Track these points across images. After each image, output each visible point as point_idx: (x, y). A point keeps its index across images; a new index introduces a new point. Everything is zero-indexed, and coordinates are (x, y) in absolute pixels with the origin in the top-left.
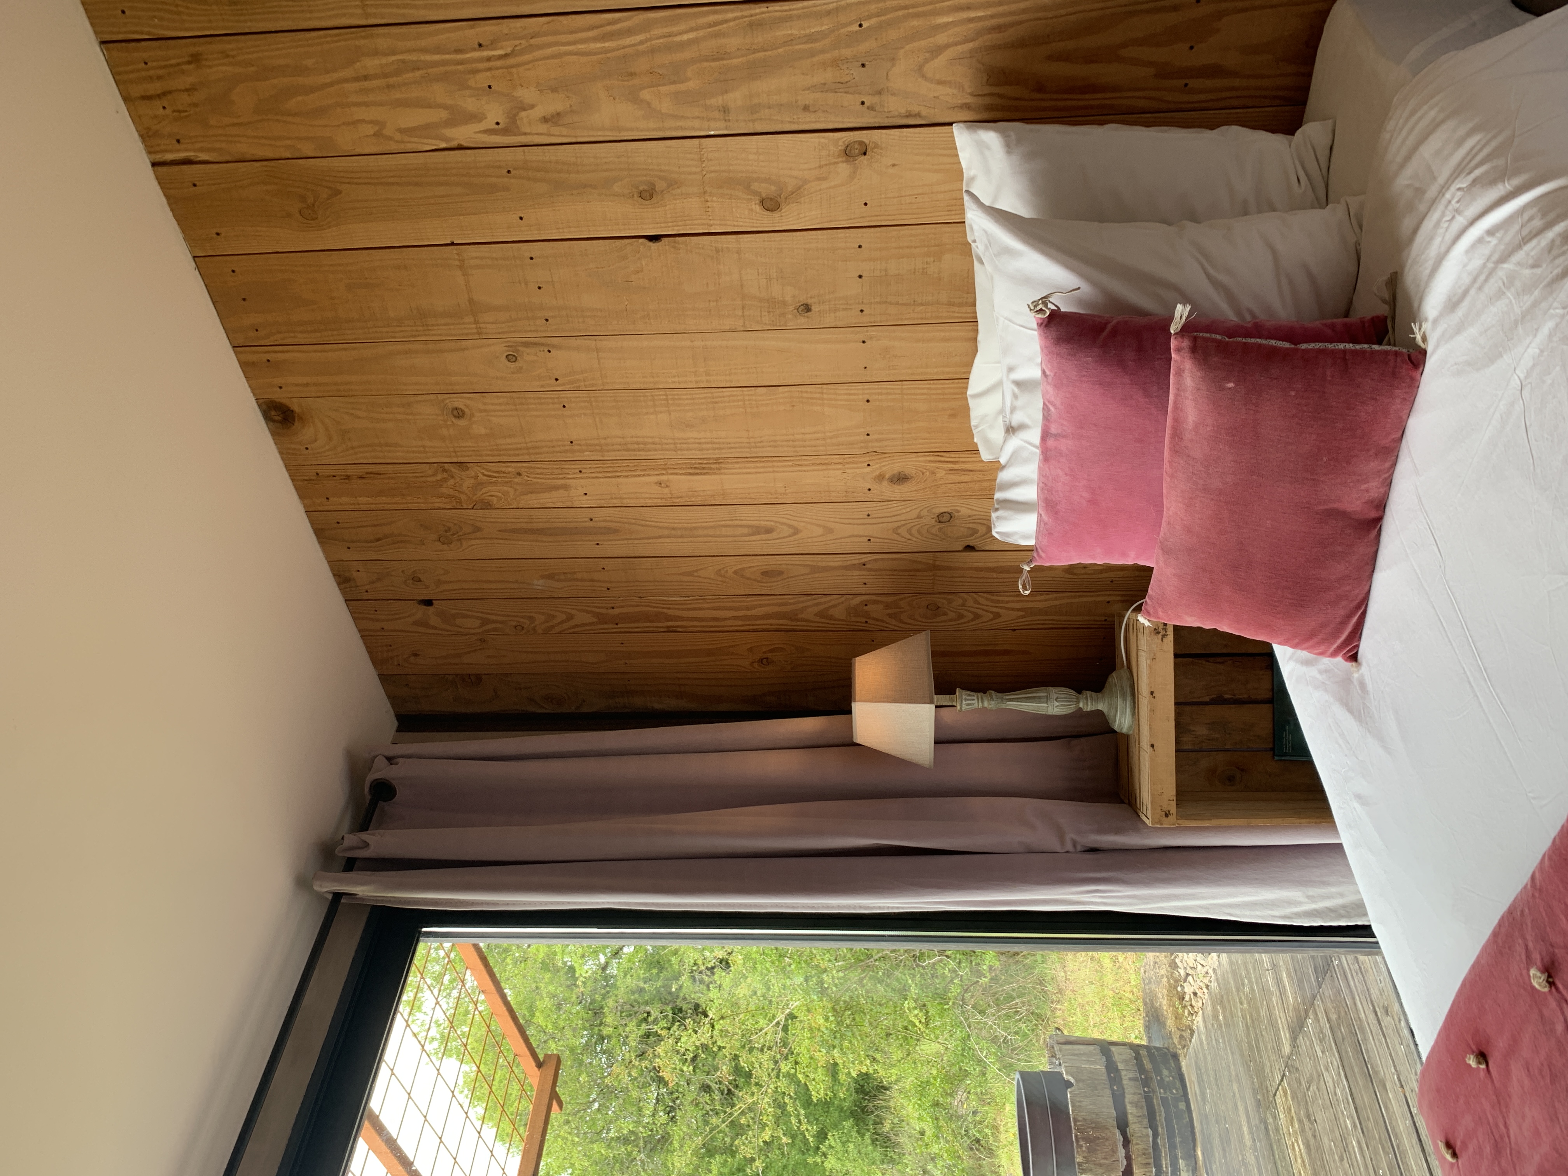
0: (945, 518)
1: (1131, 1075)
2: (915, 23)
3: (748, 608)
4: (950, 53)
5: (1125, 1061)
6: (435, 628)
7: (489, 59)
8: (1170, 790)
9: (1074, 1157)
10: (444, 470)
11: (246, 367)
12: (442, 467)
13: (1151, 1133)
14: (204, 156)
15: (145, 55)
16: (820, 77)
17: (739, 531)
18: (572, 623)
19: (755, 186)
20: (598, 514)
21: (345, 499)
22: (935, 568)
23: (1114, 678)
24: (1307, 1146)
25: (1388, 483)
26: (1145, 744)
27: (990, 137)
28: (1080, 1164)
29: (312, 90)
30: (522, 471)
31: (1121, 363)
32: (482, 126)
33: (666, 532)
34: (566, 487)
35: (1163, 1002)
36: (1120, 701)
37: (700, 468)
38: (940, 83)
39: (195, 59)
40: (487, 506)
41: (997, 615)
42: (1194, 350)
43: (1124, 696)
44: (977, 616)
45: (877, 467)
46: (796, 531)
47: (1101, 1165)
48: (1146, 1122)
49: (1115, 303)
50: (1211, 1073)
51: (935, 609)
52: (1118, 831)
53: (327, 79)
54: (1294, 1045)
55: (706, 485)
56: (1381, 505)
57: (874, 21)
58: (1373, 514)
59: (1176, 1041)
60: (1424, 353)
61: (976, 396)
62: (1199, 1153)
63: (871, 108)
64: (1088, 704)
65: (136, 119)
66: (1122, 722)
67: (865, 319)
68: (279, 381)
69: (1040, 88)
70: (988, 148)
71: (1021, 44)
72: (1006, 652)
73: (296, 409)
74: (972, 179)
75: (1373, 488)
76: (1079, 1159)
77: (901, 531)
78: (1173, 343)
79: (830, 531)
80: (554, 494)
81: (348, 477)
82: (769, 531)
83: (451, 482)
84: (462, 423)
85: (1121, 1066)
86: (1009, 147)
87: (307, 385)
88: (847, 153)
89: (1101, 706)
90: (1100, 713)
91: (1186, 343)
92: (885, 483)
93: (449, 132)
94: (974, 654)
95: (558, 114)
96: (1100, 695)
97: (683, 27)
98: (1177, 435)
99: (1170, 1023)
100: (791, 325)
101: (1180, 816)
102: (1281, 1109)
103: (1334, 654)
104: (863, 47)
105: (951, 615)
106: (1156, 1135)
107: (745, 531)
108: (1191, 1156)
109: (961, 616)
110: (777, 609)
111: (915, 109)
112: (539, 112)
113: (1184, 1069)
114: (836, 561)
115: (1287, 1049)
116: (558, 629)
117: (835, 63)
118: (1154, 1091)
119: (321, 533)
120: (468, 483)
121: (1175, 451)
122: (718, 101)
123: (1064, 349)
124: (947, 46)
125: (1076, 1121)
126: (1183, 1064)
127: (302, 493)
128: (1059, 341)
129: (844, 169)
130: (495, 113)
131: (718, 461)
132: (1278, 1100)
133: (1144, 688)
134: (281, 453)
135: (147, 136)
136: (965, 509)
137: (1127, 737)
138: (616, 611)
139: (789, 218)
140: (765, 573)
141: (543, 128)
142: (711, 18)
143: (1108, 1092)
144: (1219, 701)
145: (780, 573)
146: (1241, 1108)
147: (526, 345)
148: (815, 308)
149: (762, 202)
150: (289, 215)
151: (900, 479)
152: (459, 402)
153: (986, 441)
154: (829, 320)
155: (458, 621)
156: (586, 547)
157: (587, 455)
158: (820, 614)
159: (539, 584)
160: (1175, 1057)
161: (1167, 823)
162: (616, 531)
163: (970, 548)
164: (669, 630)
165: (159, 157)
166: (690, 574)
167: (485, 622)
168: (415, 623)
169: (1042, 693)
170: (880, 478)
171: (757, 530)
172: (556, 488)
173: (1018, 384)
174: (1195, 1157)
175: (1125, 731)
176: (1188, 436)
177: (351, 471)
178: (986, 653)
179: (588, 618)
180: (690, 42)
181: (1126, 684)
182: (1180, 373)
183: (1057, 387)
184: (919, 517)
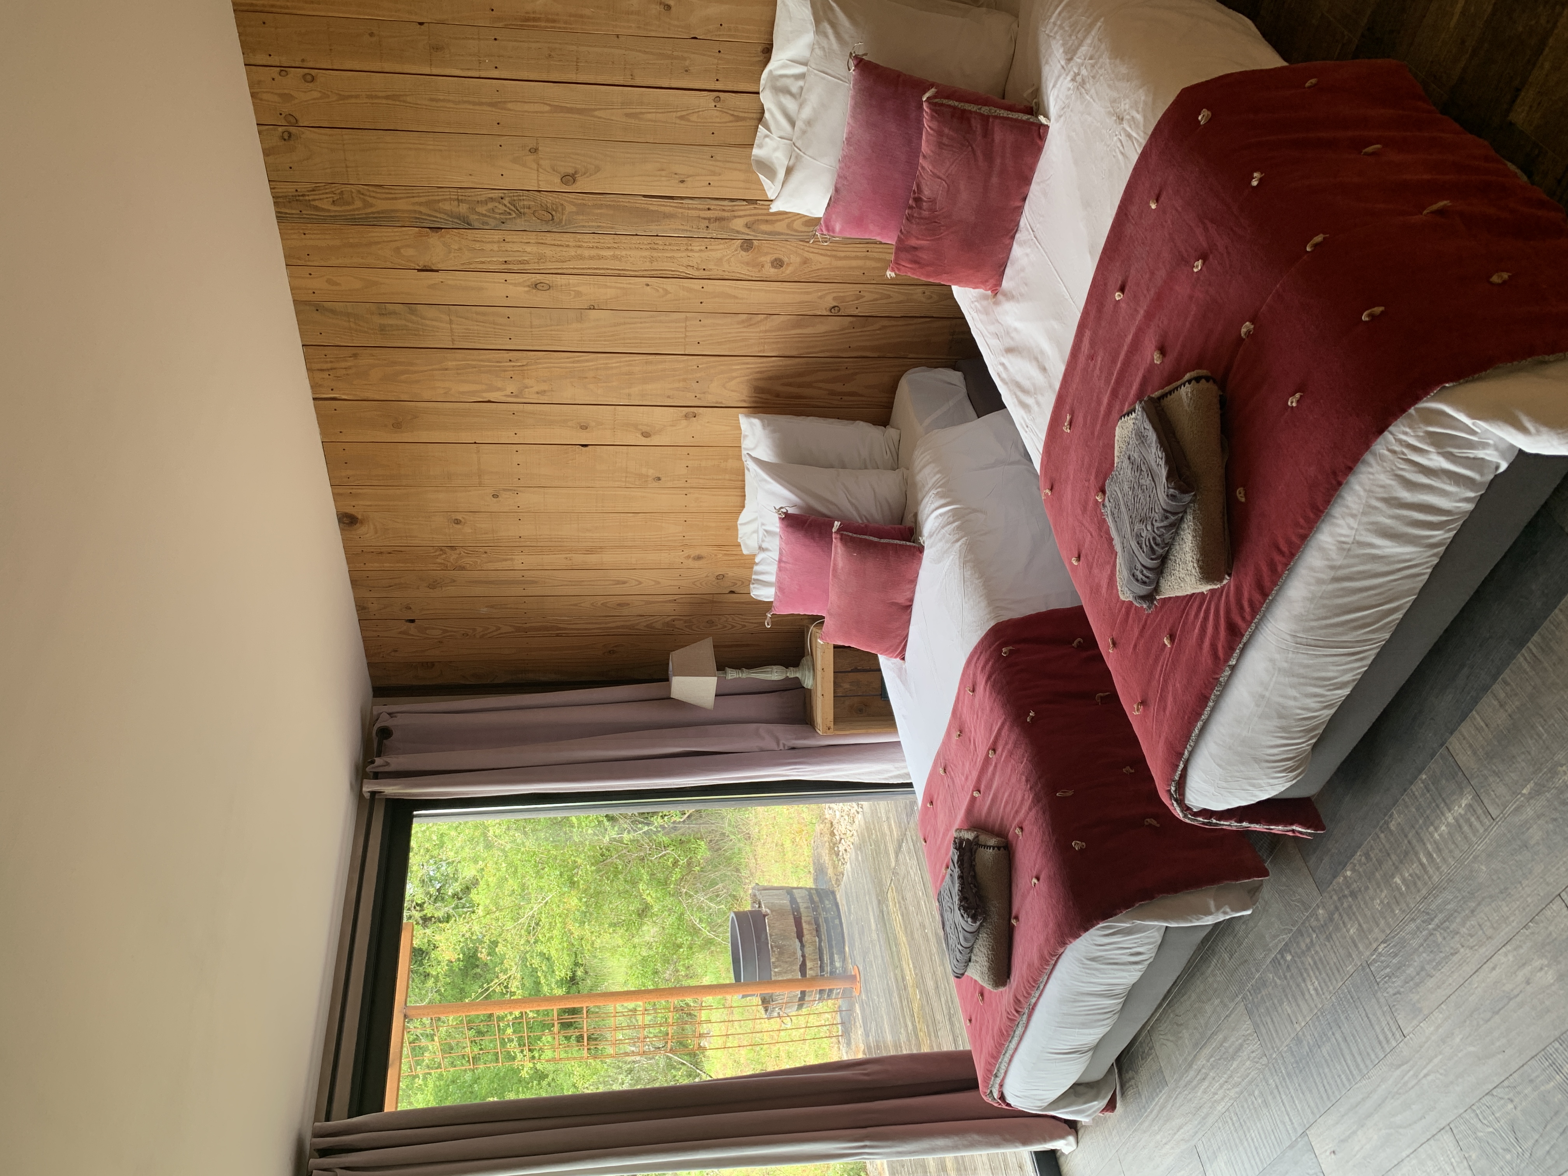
0: (721, 577)
1: (805, 905)
2: (722, 367)
3: (606, 623)
4: (738, 380)
5: (802, 897)
6: (412, 635)
7: (514, 366)
8: (831, 717)
9: (770, 959)
10: (441, 550)
11: (335, 495)
12: (441, 549)
13: (817, 939)
14: (344, 397)
15: (326, 352)
16: (676, 385)
17: (607, 583)
18: (499, 632)
19: (640, 427)
20: (526, 573)
21: (376, 565)
22: (713, 602)
23: (804, 660)
24: (902, 915)
25: (914, 592)
26: (819, 694)
27: (756, 422)
28: (773, 963)
29: (415, 372)
30: (488, 551)
31: (813, 538)
32: (504, 393)
33: (565, 583)
34: (512, 559)
35: (826, 858)
36: (807, 673)
37: (590, 551)
38: (732, 391)
39: (355, 356)
40: (462, 568)
41: (744, 626)
42: (841, 539)
43: (809, 669)
44: (733, 627)
45: (687, 552)
46: (640, 583)
47: (786, 962)
48: (815, 933)
49: (810, 509)
50: (854, 894)
51: (711, 623)
52: (805, 738)
53: (426, 368)
54: (897, 861)
55: (593, 559)
56: (911, 600)
57: (704, 366)
58: (909, 604)
59: (834, 883)
60: (923, 547)
61: (741, 524)
62: (847, 949)
63: (699, 399)
64: (792, 674)
65: (311, 379)
66: (808, 683)
67: (687, 485)
68: (353, 503)
69: (778, 396)
70: (755, 425)
71: (770, 378)
72: (748, 645)
73: (360, 517)
74: (746, 436)
75: (908, 595)
76: (773, 960)
77: (698, 584)
78: (834, 536)
79: (659, 583)
80: (504, 563)
81: (381, 553)
82: (624, 583)
83: (444, 556)
84: (459, 526)
85: (799, 900)
86: (764, 426)
87: (371, 506)
88: (686, 416)
89: (798, 675)
90: (797, 678)
91: (838, 536)
92: (690, 560)
93: (485, 395)
94: (731, 646)
95: (545, 391)
96: (797, 669)
97: (614, 361)
98: (835, 570)
99: (830, 871)
100: (650, 486)
101: (835, 730)
102: (890, 900)
103: (896, 657)
104: (698, 375)
105: (720, 626)
106: (820, 942)
107: (611, 582)
108: (842, 952)
109: (725, 627)
110: (622, 623)
111: (720, 400)
112: (535, 389)
113: (838, 899)
114: (661, 599)
115: (893, 864)
116: (489, 635)
117: (684, 380)
118: (820, 914)
119: (354, 583)
120: (455, 556)
121: (834, 576)
122: (627, 391)
123: (790, 530)
124: (737, 377)
125: (771, 935)
126: (838, 897)
127: (349, 560)
128: (788, 526)
129: (684, 423)
130: (511, 387)
131: (601, 548)
132: (889, 895)
133: (819, 666)
134: (343, 539)
135: (314, 386)
136: (732, 573)
137: (810, 690)
138: (528, 625)
139: (654, 440)
140: (619, 605)
141: (536, 396)
142: (628, 359)
143: (792, 917)
144: (856, 670)
145: (628, 604)
146: (870, 909)
147: (504, 490)
148: (663, 479)
149: (642, 434)
150: (386, 426)
151: (699, 558)
152: (459, 517)
153: (745, 544)
154: (670, 484)
155: (428, 632)
156: (518, 591)
157: (528, 544)
158: (647, 626)
159: (484, 610)
160: (833, 893)
161: (829, 733)
162: (536, 582)
163: (732, 592)
164: (557, 635)
165: (317, 396)
166: (575, 605)
167: (445, 631)
168: (400, 633)
169: (768, 669)
170: (689, 557)
171: (618, 582)
172: (506, 560)
173: (766, 531)
174: (844, 952)
175: (809, 687)
176: (839, 571)
177: (384, 549)
178: (737, 646)
179: (511, 629)
180: (616, 367)
181: (810, 663)
182: (836, 547)
183: (786, 544)
184: (707, 576)
